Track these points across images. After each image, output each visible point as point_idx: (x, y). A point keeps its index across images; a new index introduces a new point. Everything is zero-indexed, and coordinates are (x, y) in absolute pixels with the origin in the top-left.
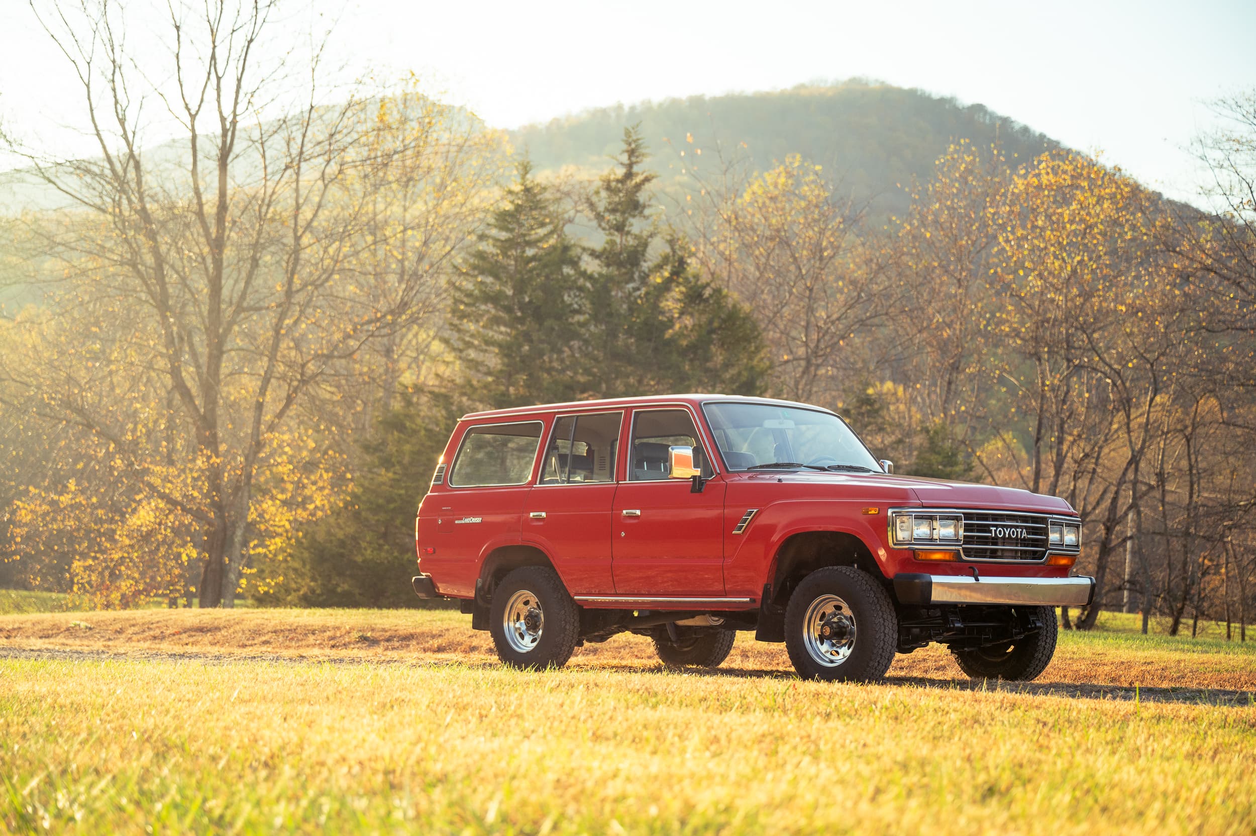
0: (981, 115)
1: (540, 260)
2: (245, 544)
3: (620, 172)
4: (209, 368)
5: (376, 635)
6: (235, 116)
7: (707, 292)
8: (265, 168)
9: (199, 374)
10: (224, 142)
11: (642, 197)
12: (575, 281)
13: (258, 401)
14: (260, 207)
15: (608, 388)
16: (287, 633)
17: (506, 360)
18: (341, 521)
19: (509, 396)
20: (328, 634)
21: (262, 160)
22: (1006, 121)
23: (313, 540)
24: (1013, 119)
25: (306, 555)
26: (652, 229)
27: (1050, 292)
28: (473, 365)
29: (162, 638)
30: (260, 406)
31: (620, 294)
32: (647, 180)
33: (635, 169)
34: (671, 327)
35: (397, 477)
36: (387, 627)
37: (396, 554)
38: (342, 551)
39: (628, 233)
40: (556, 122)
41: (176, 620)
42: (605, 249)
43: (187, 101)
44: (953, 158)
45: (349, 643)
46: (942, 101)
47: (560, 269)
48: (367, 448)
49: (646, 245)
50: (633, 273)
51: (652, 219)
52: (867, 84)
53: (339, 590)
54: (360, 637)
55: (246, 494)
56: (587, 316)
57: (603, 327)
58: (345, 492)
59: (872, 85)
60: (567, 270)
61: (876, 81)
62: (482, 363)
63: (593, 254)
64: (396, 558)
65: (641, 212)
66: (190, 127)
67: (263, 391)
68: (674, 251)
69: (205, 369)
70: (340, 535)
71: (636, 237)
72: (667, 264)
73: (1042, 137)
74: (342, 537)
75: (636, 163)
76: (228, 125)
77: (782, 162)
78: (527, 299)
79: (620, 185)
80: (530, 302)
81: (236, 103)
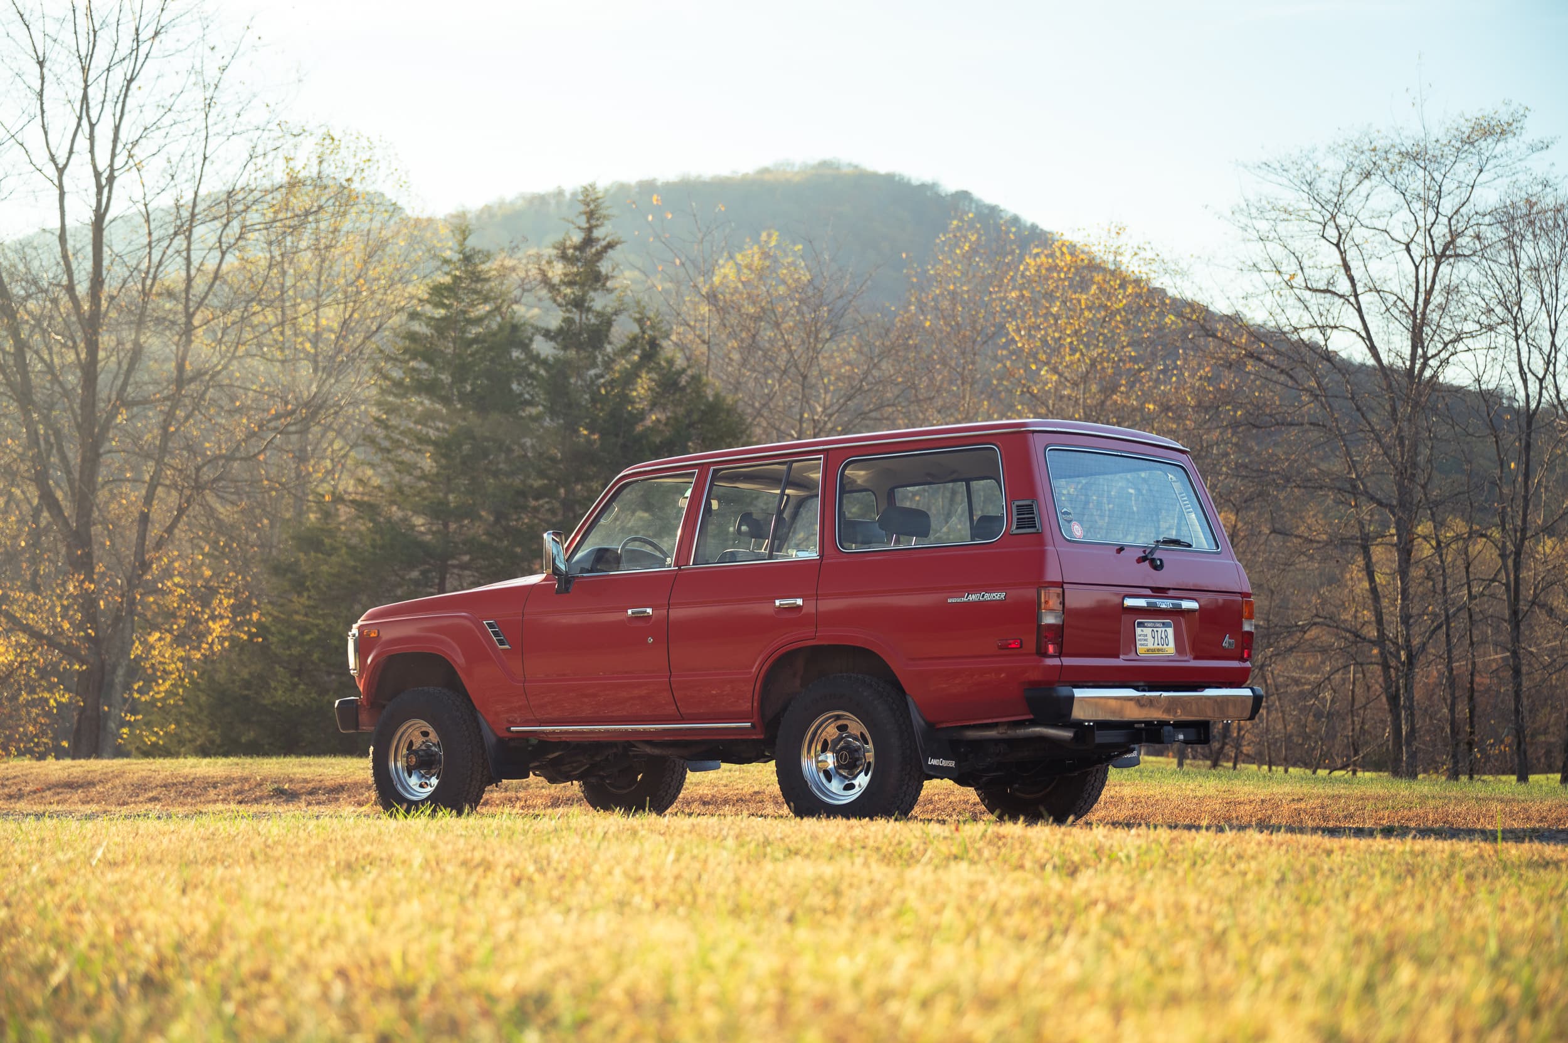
0: (967, 203)
1: (484, 341)
2: (128, 687)
3: (577, 238)
4: (82, 473)
5: (297, 787)
6: (112, 170)
7: (683, 381)
8: (150, 234)
9: (71, 482)
10: (99, 202)
11: (604, 267)
12: (526, 367)
13: (142, 513)
14: (144, 280)
15: (567, 493)
16: (180, 787)
17: (443, 461)
18: (245, 658)
19: (448, 504)
20: (234, 786)
21: (146, 225)
22: (993, 210)
23: (211, 679)
24: (1002, 207)
25: (203, 699)
26: (616, 304)
27: (1065, 387)
28: (405, 468)
29: (20, 796)
30: (144, 519)
31: (580, 383)
32: (610, 246)
33: (596, 233)
34: (643, 419)
35: (312, 603)
36: (308, 777)
37: (313, 695)
38: (246, 692)
39: (589, 309)
40: (488, 209)
41: (38, 774)
42: (562, 328)
43: (53, 152)
44: (955, 236)
45: (261, 798)
46: (923, 186)
47: (509, 353)
48: (277, 570)
49: (609, 323)
50: (595, 357)
51: (616, 293)
52: (838, 168)
53: (243, 740)
54: (275, 790)
55: (129, 625)
56: (540, 408)
57: (561, 421)
58: (249, 623)
59: (845, 170)
60: (516, 354)
61: (850, 165)
62: (414, 466)
63: (547, 334)
64: (314, 699)
65: (604, 285)
66: (56, 182)
67: (148, 499)
68: (644, 332)
69: (77, 475)
70: (245, 674)
71: (599, 314)
72: (635, 348)
73: (1034, 227)
74: (246, 676)
75: (597, 226)
76: (104, 182)
77: (757, 241)
78: (469, 388)
79: (577, 253)
80: (473, 391)
81: (113, 155)
